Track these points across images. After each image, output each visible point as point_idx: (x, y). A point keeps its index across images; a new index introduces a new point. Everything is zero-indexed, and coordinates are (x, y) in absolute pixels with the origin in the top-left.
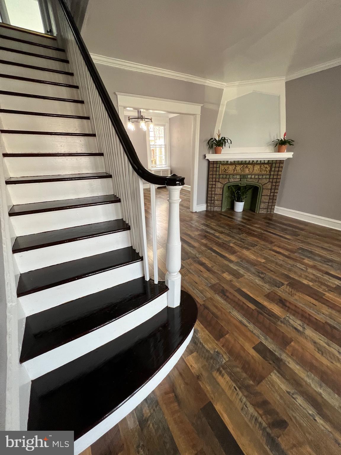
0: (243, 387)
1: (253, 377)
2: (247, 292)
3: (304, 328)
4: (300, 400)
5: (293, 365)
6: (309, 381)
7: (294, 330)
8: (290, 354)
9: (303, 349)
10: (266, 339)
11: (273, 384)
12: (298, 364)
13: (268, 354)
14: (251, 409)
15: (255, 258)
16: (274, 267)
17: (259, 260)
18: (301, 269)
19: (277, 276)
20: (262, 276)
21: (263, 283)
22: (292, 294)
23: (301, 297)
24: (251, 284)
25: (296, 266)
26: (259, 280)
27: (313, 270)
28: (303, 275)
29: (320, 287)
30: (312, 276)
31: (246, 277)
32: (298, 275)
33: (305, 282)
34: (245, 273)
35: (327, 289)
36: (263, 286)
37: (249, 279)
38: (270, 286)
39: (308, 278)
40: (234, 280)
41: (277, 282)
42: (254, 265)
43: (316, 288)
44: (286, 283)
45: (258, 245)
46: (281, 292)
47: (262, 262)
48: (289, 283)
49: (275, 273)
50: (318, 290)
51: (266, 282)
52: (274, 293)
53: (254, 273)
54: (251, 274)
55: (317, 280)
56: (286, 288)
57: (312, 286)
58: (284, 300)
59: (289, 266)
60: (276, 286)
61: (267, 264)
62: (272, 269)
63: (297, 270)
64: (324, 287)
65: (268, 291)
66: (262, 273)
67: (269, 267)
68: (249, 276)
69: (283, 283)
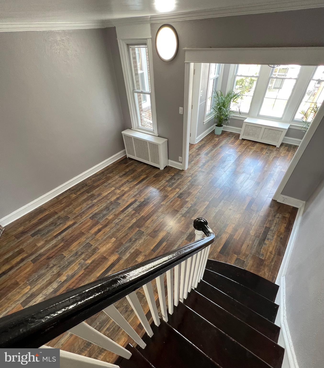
2: (153, 246)
10: (183, 238)
13: (190, 237)
15: (111, 244)
16: (121, 233)
17: (113, 241)
18: (120, 221)
19: (132, 232)
20: (134, 239)
21: (142, 239)
22: (148, 227)
23: (149, 224)
24: (145, 245)
25: (117, 223)
26: (139, 241)
27: (120, 216)
28: (127, 221)
29: (137, 216)
30: (127, 218)
31: (138, 248)
32: (127, 223)
33: (135, 221)
34: (134, 248)
35: (138, 214)
36: (145, 239)
37: (139, 246)
38: (143, 236)
39: (130, 220)
40: (143, 254)
41: (138, 233)
42: (121, 244)
43: (139, 218)
44: (138, 229)
45: (87, 242)
46: (147, 231)
47: (115, 239)
48: (138, 228)
49: (129, 233)
50: (139, 217)
51: (140, 238)
52: (149, 235)
53: (132, 244)
54: (133, 245)
55: (130, 216)
56: (143, 229)
57: (137, 219)
58: (154, 231)
59: (117, 226)
60: (142, 233)
61: (118, 237)
62: (124, 234)
63: (122, 223)
64: (137, 215)
65: (149, 237)
66: (130, 240)
67: (122, 236)
68: (136, 246)
69: (139, 230)
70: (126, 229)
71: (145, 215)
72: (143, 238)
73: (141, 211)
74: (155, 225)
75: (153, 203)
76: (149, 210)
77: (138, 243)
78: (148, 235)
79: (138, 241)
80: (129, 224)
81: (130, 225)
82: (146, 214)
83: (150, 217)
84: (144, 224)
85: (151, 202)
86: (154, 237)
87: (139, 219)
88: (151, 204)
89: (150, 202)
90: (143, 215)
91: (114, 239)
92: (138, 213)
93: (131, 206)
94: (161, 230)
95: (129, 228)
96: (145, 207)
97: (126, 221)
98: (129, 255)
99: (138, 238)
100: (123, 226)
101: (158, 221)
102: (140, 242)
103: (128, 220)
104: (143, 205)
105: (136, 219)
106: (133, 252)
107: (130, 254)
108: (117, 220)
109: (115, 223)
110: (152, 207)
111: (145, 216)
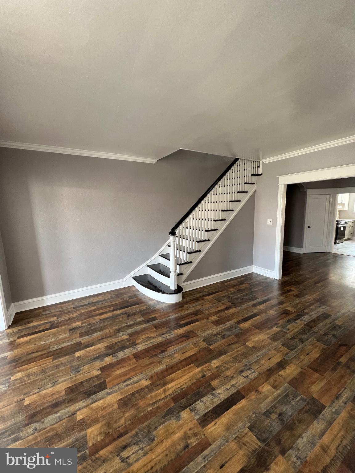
0: (141, 311)
1: (144, 314)
3: (163, 338)
4: (132, 322)
5: (145, 325)
6: (137, 328)
7: (163, 333)
8: (150, 326)
9: (151, 332)
10: (159, 321)
11: (140, 318)
12: (145, 327)
13: (151, 320)
14: (134, 311)
15: (252, 340)
16: (239, 349)
17: (251, 342)
18: (242, 371)
19: (220, 345)
20: (219, 336)
21: (208, 334)
22: (195, 345)
23: (192, 349)
24: (206, 327)
25: (249, 369)
26: (212, 333)
27: (243, 383)
28: (228, 366)
29: (209, 370)
30: (228, 373)
31: (215, 327)
32: (229, 363)
33: (214, 361)
34: (220, 328)
35: (205, 373)
36: (204, 333)
37: (213, 328)
38: (205, 336)
39: (222, 367)
40: (209, 321)
41: (211, 342)
42: (238, 336)
43: (206, 365)
44: (211, 347)
45: (293, 352)
46: (198, 340)
47: (247, 343)
48: (211, 350)
49: (226, 346)
50: (204, 366)
51: (210, 336)
52: (196, 336)
53: (222, 332)
54: (220, 330)
55: (222, 375)
56: (204, 345)
57: (208, 363)
58: (187, 338)
59: (247, 363)
60: (205, 340)
61: (243, 345)
62: (233, 346)
63: (238, 366)
64: (208, 373)
65: (198, 333)
66: (224, 337)
67: (237, 345)
68: (217, 329)
69: (210, 345)
70: (230, 353)
71: (194, 366)
72: (206, 334)
73: (198, 380)
74: (184, 345)
75: (165, 391)
76: (181, 377)
77: (214, 331)
78: (198, 335)
79: (214, 333)
80: (226, 359)
81: (223, 357)
82: (190, 368)
83: (185, 359)
84: (200, 351)
85: (166, 397)
86: (192, 331)
87: (206, 363)
88: (171, 391)
89: (169, 398)
90: (197, 368)
91: (250, 344)
92: (204, 376)
93: (219, 402)
94: (179, 337)
95: (225, 353)
96: (188, 387)
97: (231, 367)
98: (227, 323)
99: (213, 336)
100: (235, 359)
101: (176, 348)
102: (211, 331)
103: (227, 369)
104: (189, 397)
105: (212, 365)
106: (221, 324)
107: (225, 324)
108: (251, 377)
109: (253, 371)
110: (172, 381)
111: (193, 364)
